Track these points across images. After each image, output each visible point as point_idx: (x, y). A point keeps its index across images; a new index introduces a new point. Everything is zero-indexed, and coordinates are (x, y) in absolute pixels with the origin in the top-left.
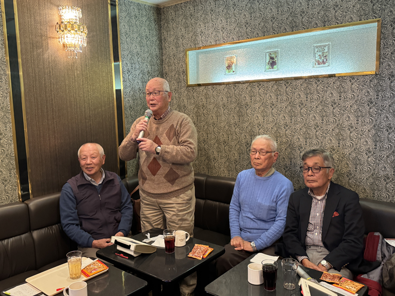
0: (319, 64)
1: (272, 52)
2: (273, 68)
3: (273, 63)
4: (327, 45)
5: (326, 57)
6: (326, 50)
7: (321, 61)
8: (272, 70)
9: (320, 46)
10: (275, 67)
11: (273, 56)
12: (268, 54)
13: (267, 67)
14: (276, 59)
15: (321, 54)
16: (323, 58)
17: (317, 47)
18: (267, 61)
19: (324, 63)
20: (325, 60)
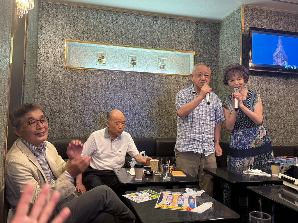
0: (161, 68)
1: (133, 56)
2: (133, 66)
3: (134, 64)
4: (165, 59)
5: (165, 65)
6: (165, 62)
7: (162, 67)
8: (133, 67)
9: (161, 59)
10: (135, 65)
11: (133, 59)
12: (130, 57)
13: (130, 65)
14: (136, 61)
15: (162, 63)
16: (163, 66)
17: (160, 59)
18: (130, 61)
19: (163, 68)
20: (164, 67)
